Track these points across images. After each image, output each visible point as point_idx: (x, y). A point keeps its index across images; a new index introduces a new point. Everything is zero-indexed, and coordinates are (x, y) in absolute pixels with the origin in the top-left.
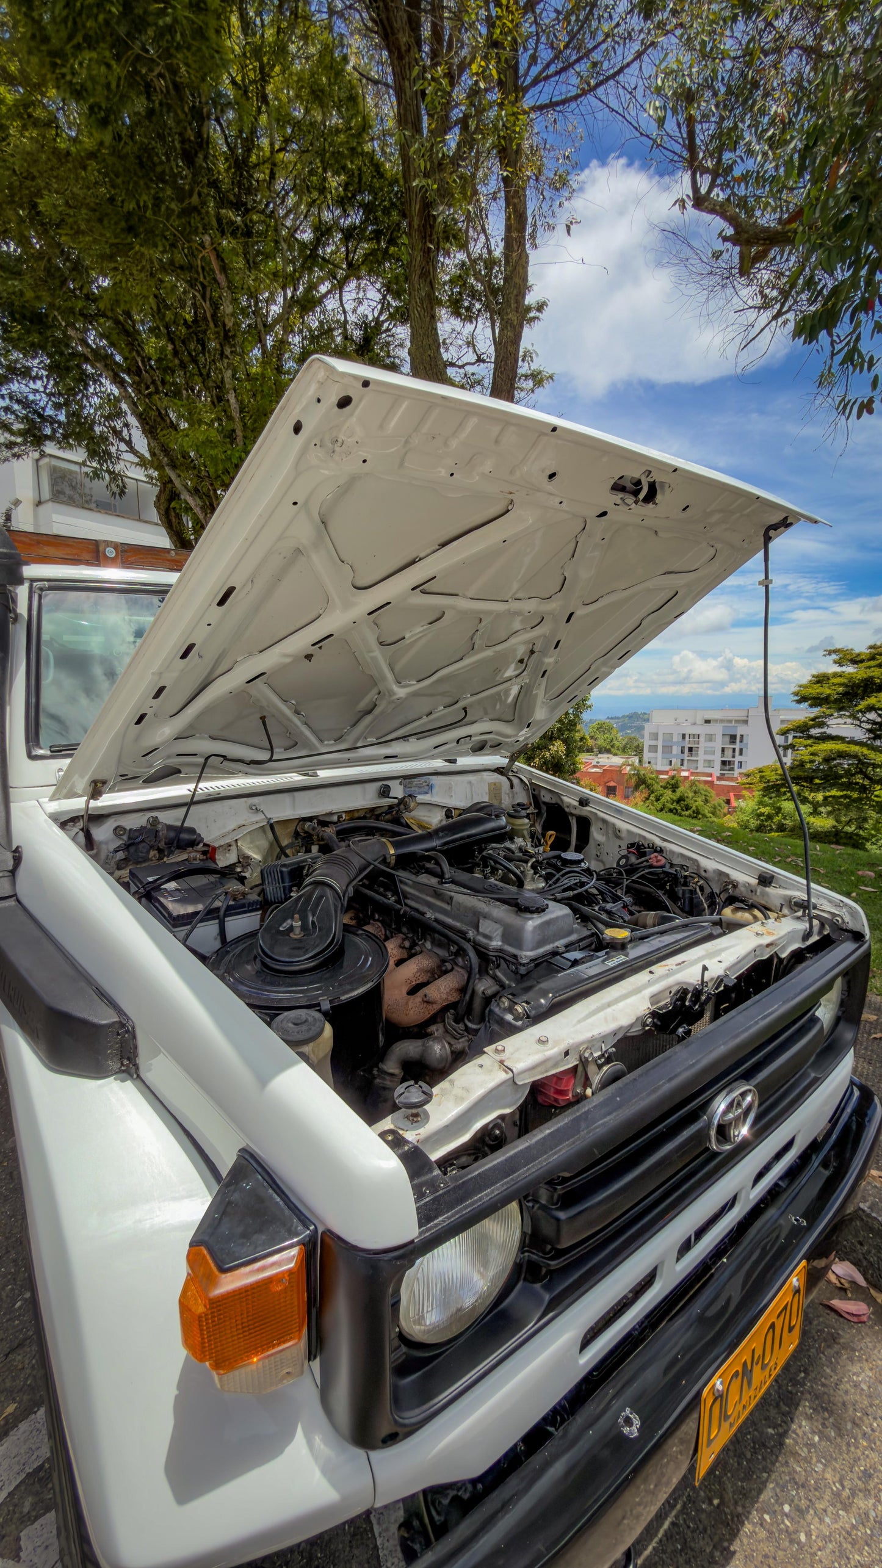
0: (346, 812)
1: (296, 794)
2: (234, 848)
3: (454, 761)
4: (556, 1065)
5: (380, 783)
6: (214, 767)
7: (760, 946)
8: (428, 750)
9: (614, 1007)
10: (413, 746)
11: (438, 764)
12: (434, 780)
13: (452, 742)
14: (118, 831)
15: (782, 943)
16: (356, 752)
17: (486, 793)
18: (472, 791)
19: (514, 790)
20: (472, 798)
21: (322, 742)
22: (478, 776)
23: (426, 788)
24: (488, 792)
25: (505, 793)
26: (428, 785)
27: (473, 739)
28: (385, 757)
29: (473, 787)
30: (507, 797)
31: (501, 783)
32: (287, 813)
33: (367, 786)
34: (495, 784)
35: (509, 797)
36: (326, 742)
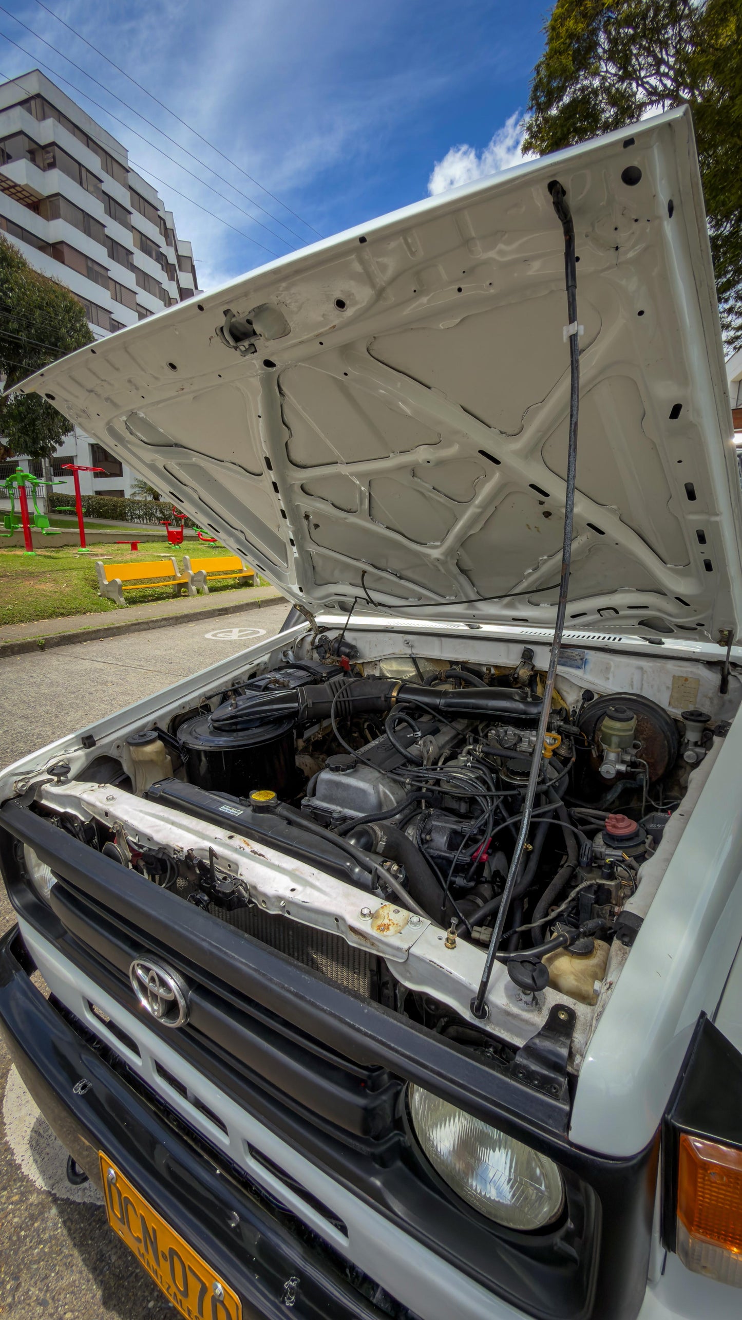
0: (494, 666)
2: (378, 666)
5: (521, 647)
10: (544, 611)
12: (591, 655)
13: (592, 612)
15: (394, 956)
16: (478, 609)
17: (668, 688)
18: (642, 680)
19: (727, 697)
20: (641, 689)
21: (444, 597)
22: (659, 663)
23: (580, 662)
24: (670, 686)
25: (706, 696)
26: (582, 659)
27: (621, 613)
28: (514, 619)
29: (645, 676)
30: (708, 703)
31: (699, 681)
32: (436, 654)
33: (512, 645)
34: (686, 680)
35: (712, 703)
36: (447, 598)
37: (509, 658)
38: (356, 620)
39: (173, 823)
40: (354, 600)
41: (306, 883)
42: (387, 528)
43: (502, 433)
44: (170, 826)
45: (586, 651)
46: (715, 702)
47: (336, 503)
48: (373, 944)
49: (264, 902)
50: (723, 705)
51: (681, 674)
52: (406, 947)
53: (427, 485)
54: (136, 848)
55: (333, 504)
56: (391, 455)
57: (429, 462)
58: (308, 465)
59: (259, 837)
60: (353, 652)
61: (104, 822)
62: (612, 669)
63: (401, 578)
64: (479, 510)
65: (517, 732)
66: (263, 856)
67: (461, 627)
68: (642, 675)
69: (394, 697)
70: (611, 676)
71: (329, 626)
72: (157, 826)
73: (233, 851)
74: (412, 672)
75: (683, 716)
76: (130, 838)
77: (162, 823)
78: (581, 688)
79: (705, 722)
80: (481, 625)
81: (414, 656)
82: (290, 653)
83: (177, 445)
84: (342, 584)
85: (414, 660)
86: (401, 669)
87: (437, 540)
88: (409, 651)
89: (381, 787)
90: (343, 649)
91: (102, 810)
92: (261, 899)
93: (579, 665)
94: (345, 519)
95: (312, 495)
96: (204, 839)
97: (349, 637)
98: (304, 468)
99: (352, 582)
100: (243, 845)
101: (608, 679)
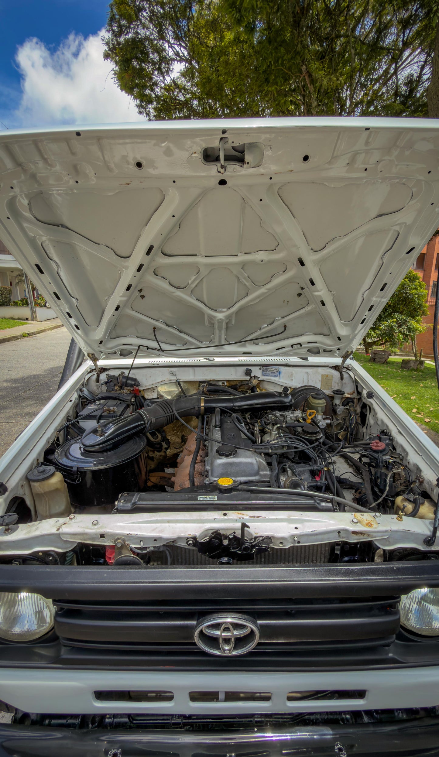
0: (226, 381)
1: (196, 368)
2: (156, 391)
3: (306, 359)
4: (93, 539)
5: (245, 368)
6: (142, 351)
7: (346, 531)
8: (271, 351)
9: (171, 524)
10: (261, 347)
11: (295, 360)
12: (282, 369)
13: (288, 346)
14: (109, 376)
15: (382, 536)
16: (223, 349)
17: (320, 381)
18: (308, 379)
19: (344, 381)
20: (308, 383)
21: (202, 342)
22: (315, 369)
23: (277, 373)
24: (321, 380)
25: (335, 382)
26: (277, 372)
27: (303, 346)
28: (244, 353)
29: (309, 376)
30: (337, 385)
31: (332, 376)
32: (191, 378)
33: (238, 368)
34: (327, 376)
35: (338, 385)
36: (204, 343)
37: (237, 375)
38: (139, 361)
39: (169, 522)
40: (137, 348)
41: (302, 521)
42: (197, 299)
43: (312, 249)
44: (167, 525)
45: (279, 367)
46: (340, 384)
47: (171, 282)
48: (369, 535)
49: (281, 543)
50: (342, 385)
51: (325, 374)
52: (390, 529)
53: (245, 274)
54: (140, 551)
55: (169, 282)
56: (239, 254)
57: (262, 261)
58: (172, 254)
59: (243, 507)
60: (136, 383)
61: (98, 543)
62: (294, 375)
63: (180, 332)
64: (266, 291)
65: (281, 413)
66: (261, 517)
67: (202, 360)
68: (308, 377)
69: (202, 406)
70: (293, 378)
71: (108, 367)
72: (157, 528)
73: (234, 522)
74: (177, 391)
75: (333, 393)
76: (133, 546)
77: (159, 525)
78: (282, 386)
79: (343, 394)
80: (215, 358)
81: (179, 381)
82: (84, 389)
83: (63, 226)
84: (130, 337)
85: (178, 383)
86: (170, 390)
87: (224, 308)
88: (174, 378)
89: (257, 459)
90: (129, 382)
91: (96, 534)
92: (278, 542)
93: (276, 375)
94: (174, 292)
95: (157, 275)
96: (204, 523)
97: (133, 374)
98: (167, 256)
99: (138, 335)
100: (240, 516)
101: (292, 380)
